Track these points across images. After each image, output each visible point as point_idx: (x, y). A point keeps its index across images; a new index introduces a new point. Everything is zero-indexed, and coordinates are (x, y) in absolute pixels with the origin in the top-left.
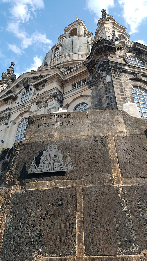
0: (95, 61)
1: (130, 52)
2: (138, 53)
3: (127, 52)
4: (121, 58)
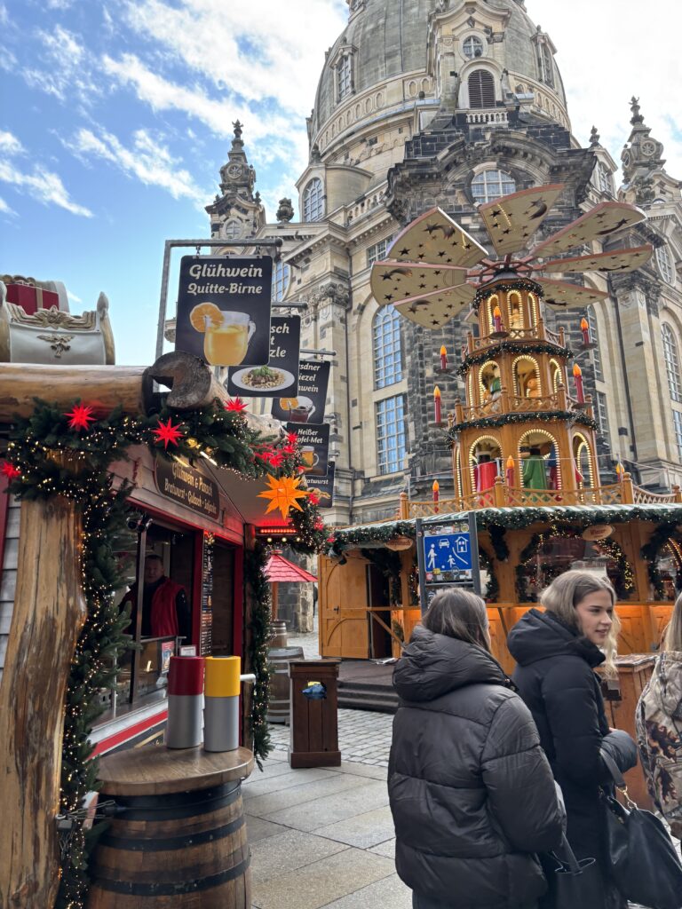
0: (403, 201)
1: (484, 161)
2: (505, 155)
3: (476, 163)
4: (458, 191)
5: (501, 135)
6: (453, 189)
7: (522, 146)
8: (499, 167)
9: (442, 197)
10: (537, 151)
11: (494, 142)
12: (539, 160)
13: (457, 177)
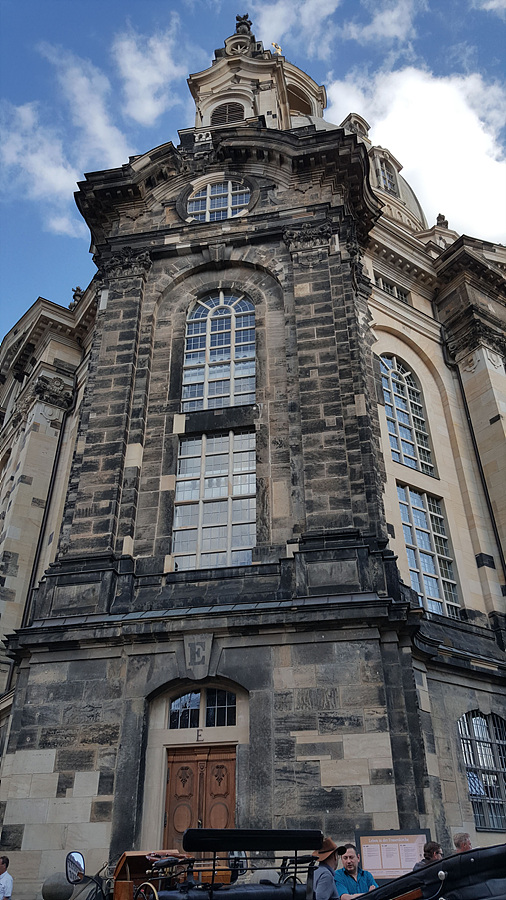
1: (206, 171)
2: (234, 161)
3: (195, 177)
4: (167, 209)
5: (223, 135)
6: (161, 208)
7: (253, 143)
8: (227, 177)
9: (145, 219)
10: (274, 146)
11: (216, 145)
12: (278, 156)
13: (170, 196)
